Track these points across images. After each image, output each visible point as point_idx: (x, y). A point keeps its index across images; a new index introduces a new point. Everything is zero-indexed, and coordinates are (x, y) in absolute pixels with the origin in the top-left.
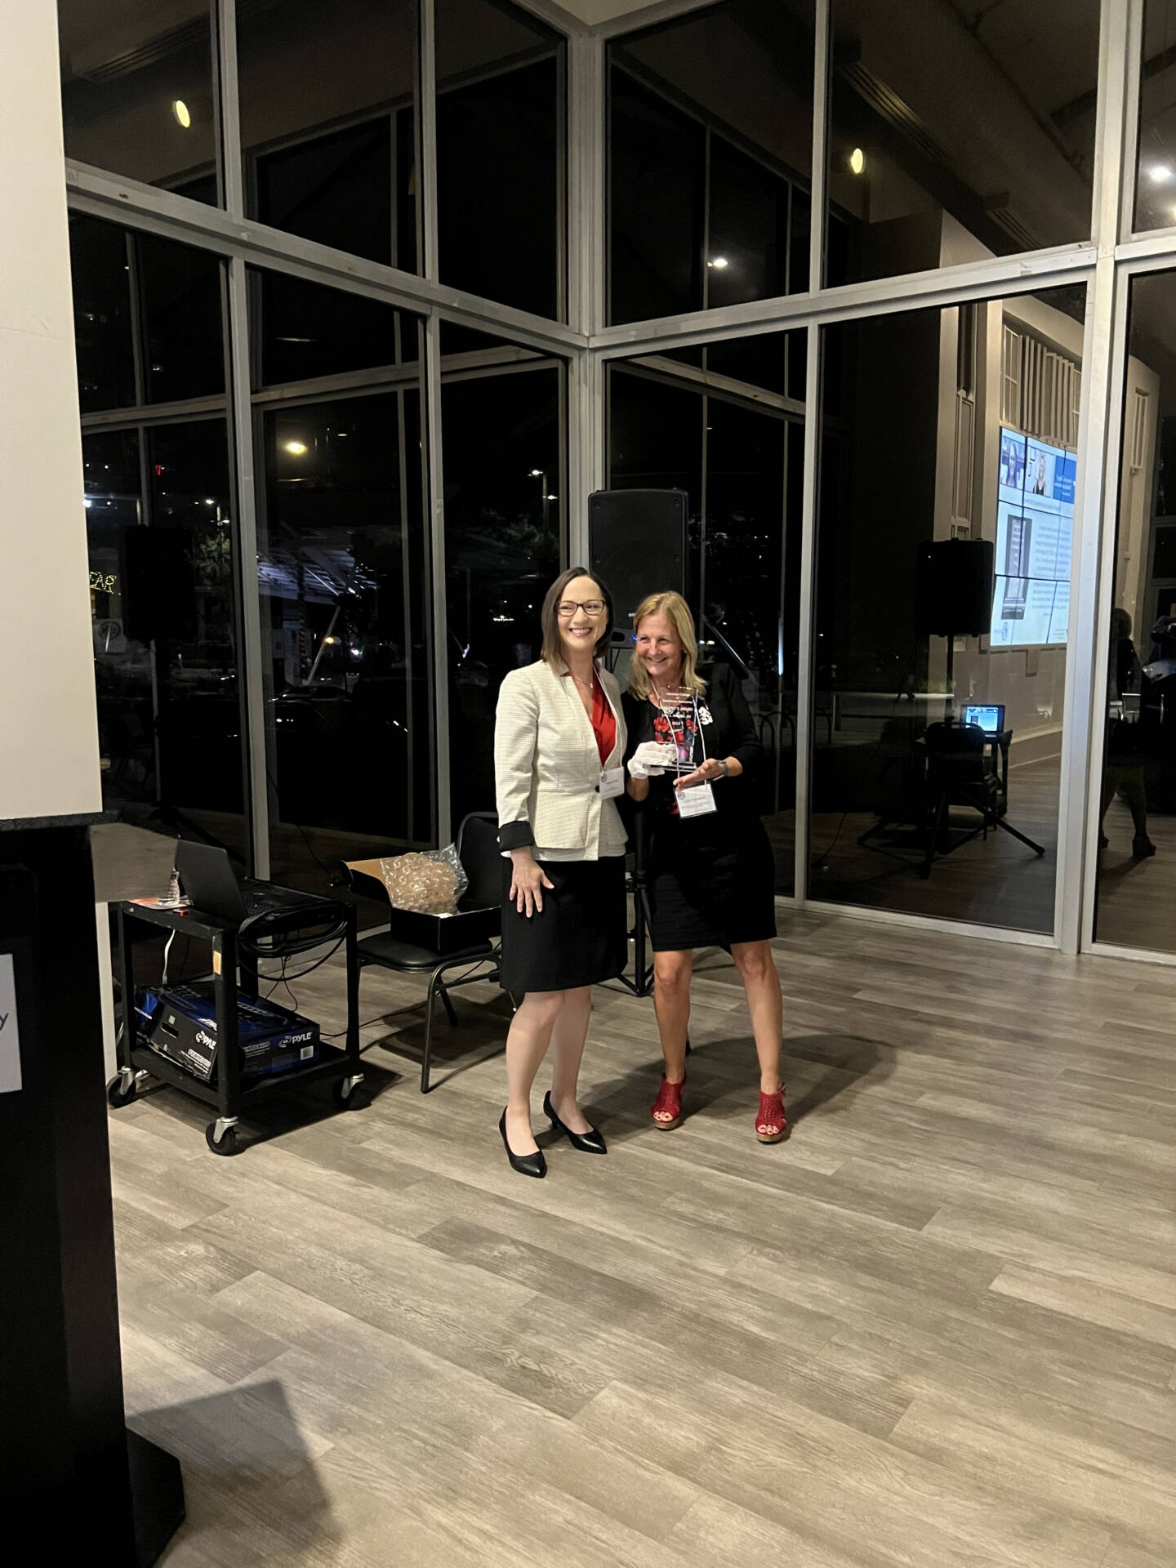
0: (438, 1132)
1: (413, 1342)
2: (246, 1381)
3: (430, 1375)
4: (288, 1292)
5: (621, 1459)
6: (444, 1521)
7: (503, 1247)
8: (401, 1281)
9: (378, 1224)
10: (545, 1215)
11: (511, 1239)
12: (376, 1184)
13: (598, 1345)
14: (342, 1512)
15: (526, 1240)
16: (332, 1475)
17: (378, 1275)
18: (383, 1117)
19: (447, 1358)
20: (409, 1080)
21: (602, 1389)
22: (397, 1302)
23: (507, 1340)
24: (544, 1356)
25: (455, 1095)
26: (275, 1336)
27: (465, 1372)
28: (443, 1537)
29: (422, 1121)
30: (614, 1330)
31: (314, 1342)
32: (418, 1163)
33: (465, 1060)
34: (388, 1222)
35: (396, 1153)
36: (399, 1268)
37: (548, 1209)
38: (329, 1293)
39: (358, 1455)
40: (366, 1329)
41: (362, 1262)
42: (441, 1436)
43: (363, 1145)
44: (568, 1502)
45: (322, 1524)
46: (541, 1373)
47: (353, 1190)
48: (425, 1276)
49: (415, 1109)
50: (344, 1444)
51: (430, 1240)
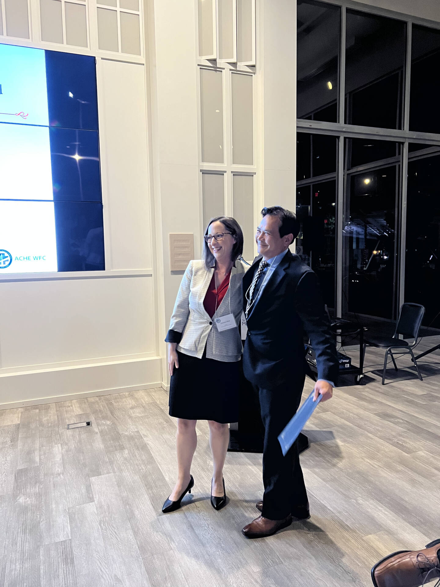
0: (385, 394)
1: (368, 432)
2: (324, 430)
3: (372, 438)
4: (337, 417)
5: (421, 464)
6: (369, 462)
7: (398, 420)
8: (367, 421)
9: (363, 409)
10: (413, 416)
11: (401, 419)
12: (364, 401)
13: (422, 443)
14: (344, 454)
15: (406, 420)
16: (343, 449)
17: (361, 419)
18: (369, 388)
19: (377, 437)
20: (379, 381)
21: (419, 451)
22: (365, 424)
23: (394, 437)
24: (404, 442)
25: (392, 387)
26: (332, 424)
27: (381, 440)
28: (368, 464)
29: (380, 390)
30: (428, 442)
31: (342, 427)
32: (377, 399)
33: (398, 379)
34: (366, 409)
35: (371, 396)
36: (368, 418)
37: (415, 415)
38: (348, 419)
39: (350, 447)
40: (355, 428)
41: (357, 415)
42: (372, 449)
43: (362, 393)
44: (403, 467)
45: (339, 455)
46: (403, 445)
47: (358, 401)
48: (375, 421)
49: (379, 388)
50: (346, 444)
51: (378, 415)
